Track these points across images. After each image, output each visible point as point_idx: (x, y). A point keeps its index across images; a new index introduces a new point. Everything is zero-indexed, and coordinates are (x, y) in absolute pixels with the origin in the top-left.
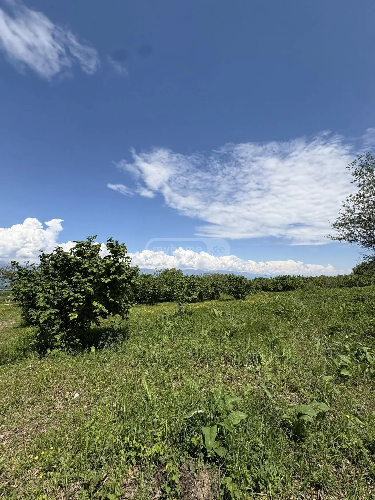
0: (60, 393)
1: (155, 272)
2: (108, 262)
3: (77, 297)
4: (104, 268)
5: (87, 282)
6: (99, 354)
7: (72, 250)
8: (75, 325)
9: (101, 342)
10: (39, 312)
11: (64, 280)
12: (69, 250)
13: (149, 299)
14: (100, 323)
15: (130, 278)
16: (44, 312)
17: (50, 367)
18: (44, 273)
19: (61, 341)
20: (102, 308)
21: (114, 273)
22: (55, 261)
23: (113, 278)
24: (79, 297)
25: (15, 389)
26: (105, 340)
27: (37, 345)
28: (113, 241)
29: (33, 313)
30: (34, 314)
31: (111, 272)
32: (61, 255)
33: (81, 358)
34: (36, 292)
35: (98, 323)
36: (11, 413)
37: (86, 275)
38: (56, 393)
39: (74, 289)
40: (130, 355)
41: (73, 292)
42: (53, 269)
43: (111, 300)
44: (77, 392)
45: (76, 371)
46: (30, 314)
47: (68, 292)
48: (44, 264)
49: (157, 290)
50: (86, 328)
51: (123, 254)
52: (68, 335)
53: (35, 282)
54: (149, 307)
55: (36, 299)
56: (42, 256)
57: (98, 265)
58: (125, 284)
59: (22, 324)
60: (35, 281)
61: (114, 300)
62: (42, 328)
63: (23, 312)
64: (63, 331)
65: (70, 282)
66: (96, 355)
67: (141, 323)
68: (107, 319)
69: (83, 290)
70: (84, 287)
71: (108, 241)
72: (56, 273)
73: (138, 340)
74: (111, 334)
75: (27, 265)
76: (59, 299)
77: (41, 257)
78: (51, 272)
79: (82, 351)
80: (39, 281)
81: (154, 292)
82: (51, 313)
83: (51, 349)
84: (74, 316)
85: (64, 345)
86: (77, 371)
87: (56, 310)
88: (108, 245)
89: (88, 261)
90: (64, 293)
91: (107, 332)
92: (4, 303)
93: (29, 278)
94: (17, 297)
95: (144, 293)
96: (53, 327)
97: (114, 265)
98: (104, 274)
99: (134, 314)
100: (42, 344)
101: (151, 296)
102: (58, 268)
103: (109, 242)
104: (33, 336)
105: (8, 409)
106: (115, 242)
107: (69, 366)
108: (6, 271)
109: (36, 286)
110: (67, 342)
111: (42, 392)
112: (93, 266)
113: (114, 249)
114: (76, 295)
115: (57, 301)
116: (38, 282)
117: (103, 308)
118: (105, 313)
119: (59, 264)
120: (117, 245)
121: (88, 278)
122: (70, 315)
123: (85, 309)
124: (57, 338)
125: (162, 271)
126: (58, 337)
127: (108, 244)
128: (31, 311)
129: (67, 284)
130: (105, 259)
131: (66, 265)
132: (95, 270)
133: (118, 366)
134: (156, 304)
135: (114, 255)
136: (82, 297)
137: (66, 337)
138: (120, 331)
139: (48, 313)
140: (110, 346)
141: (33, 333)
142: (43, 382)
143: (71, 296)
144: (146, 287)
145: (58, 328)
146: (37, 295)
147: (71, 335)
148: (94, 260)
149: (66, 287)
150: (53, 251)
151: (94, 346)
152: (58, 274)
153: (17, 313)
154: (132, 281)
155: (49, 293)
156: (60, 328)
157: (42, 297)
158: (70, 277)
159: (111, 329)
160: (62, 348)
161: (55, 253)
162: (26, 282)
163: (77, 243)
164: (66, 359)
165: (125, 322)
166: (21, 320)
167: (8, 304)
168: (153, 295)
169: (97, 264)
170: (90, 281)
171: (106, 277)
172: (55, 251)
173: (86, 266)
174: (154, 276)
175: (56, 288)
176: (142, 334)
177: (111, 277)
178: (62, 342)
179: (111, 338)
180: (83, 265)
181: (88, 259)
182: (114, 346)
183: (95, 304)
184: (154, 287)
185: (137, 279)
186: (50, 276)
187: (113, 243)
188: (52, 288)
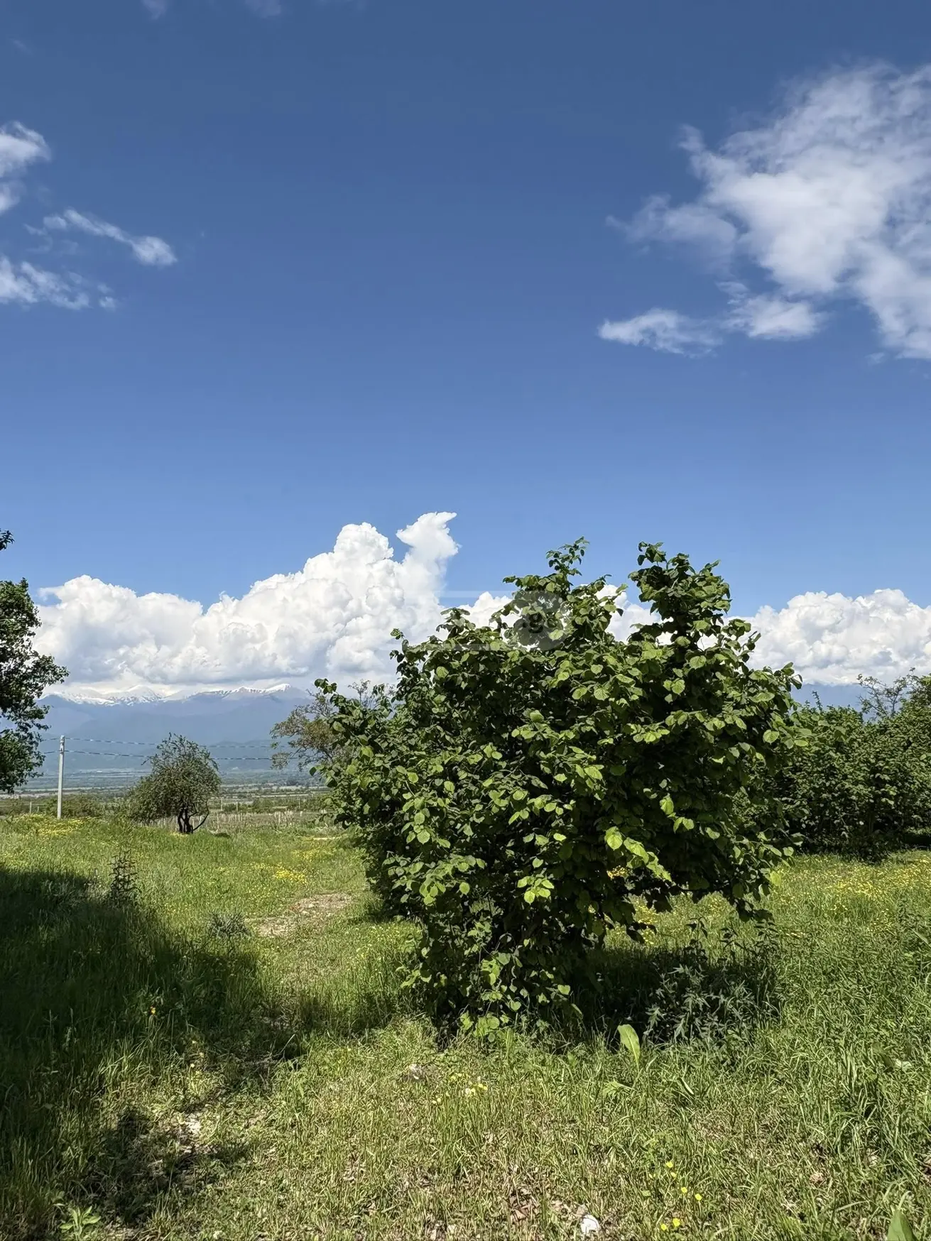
0: (527, 1197)
1: (868, 697)
2: (649, 653)
3: (542, 810)
4: (638, 685)
5: (575, 743)
6: (657, 1062)
7: (499, 621)
8: (546, 929)
9: (657, 1011)
10: (419, 866)
11: (486, 743)
12: (491, 621)
13: (856, 831)
14: (643, 926)
15: (759, 722)
16: (433, 865)
17: (481, 1086)
18: (415, 717)
19: (505, 988)
20: (646, 860)
21: (681, 703)
22: (447, 666)
23: (680, 722)
24: (548, 809)
25: (379, 1144)
26: (673, 1008)
27: (427, 994)
28: (662, 558)
29: (399, 871)
30: (405, 871)
31: (669, 698)
32: (464, 641)
33: (585, 1066)
34: (402, 791)
35: (633, 924)
36: (378, 1228)
37: (563, 718)
38: (513, 1194)
39: (527, 777)
40: (800, 1089)
41: (524, 787)
42: (443, 698)
43: (682, 825)
44: (590, 1211)
45: (574, 1121)
46: (391, 872)
47: (507, 791)
48: (413, 683)
49: (892, 783)
50: (589, 943)
51: (715, 613)
52: (527, 967)
53: (394, 753)
54: (858, 869)
55: (403, 815)
56: (401, 652)
57: (608, 671)
58: (739, 748)
59: (370, 909)
60: (393, 748)
61: (697, 826)
62: (434, 931)
63: (368, 864)
64: (505, 948)
65: (511, 748)
66: (643, 1064)
67: (830, 942)
68: (670, 909)
69: (561, 778)
70: (565, 765)
71: (641, 560)
72: (455, 715)
73: (828, 1025)
74: (696, 981)
75: (363, 695)
76: (478, 817)
77: (400, 658)
78: (438, 714)
79: (588, 1040)
80: (404, 748)
81: (877, 797)
82: (457, 873)
83: (475, 1014)
84: (538, 888)
85: (516, 1006)
86: (577, 1118)
87: (473, 861)
88: (644, 577)
89: (566, 657)
90: (491, 794)
91: (680, 970)
92: (312, 833)
93: (374, 737)
94: (345, 809)
95: (826, 801)
96: (471, 926)
97: (680, 666)
98: (638, 710)
99: (788, 899)
100: (441, 988)
101: (860, 817)
102: (461, 694)
103: (647, 564)
104: (410, 958)
105: (367, 1213)
106: (673, 561)
107: (545, 1091)
108: (305, 722)
109: (400, 769)
110: (524, 993)
111: (464, 1176)
112: (590, 676)
113: (671, 591)
114: (538, 801)
115: (473, 824)
116: (400, 753)
117: (651, 859)
118: (659, 883)
119: (465, 679)
120: (682, 576)
121: (576, 726)
122: (523, 883)
123: (578, 861)
124: (488, 973)
125: (904, 690)
126: (492, 968)
127: (641, 572)
128: (392, 861)
129: (498, 756)
130: (636, 643)
131: (487, 681)
132: (600, 694)
133: (750, 1133)
134: (893, 856)
135: (671, 620)
136: (560, 811)
137: (521, 973)
138: (735, 972)
139: (448, 870)
140: (697, 1035)
141: (408, 947)
142: (463, 1137)
143: (521, 804)
144: (830, 772)
145: (487, 934)
146: (405, 801)
147: (537, 968)
148: (591, 651)
149: (497, 768)
150: (438, 630)
151: (629, 1022)
152: (459, 718)
153: (353, 868)
154: (769, 737)
155: (441, 793)
156: (496, 933)
157: (422, 807)
158: (506, 731)
159: (692, 957)
160: (511, 1014)
161: (443, 635)
162: (366, 751)
163: (519, 583)
164: (531, 1063)
165: (748, 935)
166: (366, 895)
167: (324, 836)
168: (872, 809)
169: (605, 664)
170: (586, 741)
171: (647, 722)
172: (445, 627)
173: (563, 676)
174: (866, 718)
175: (462, 775)
176: (847, 999)
177: (670, 720)
178: (509, 991)
179: (701, 1001)
180: (549, 677)
181: (567, 651)
182: (719, 1038)
183: (614, 840)
184: (874, 770)
185: (791, 728)
186: (439, 728)
187: (663, 565)
188: (449, 772)
